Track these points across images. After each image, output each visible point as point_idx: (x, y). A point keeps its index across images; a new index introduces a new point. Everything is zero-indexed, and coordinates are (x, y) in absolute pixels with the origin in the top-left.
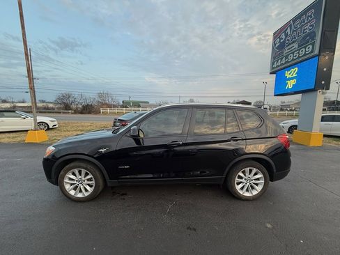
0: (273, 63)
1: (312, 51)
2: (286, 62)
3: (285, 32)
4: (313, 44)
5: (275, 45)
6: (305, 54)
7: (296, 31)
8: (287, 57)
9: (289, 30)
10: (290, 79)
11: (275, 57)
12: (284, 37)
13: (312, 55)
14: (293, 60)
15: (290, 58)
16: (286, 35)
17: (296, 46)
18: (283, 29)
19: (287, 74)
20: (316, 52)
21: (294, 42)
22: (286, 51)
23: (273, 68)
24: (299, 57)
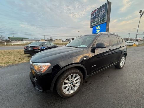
0: (91, 24)
1: (105, 21)
2: (96, 24)
3: (95, 13)
4: (105, 18)
5: (92, 17)
6: (102, 22)
7: (99, 13)
8: (96, 22)
9: (97, 12)
10: (98, 30)
11: (92, 21)
12: (95, 14)
13: (105, 22)
14: (99, 23)
15: (98, 22)
16: (96, 14)
17: (99, 18)
18: (95, 11)
19: (97, 28)
20: (106, 21)
21: (99, 17)
22: (96, 20)
23: (91, 25)
24: (101, 22)
